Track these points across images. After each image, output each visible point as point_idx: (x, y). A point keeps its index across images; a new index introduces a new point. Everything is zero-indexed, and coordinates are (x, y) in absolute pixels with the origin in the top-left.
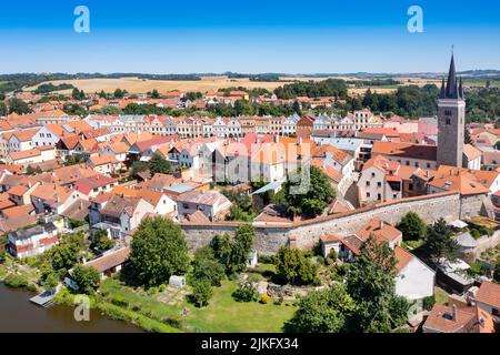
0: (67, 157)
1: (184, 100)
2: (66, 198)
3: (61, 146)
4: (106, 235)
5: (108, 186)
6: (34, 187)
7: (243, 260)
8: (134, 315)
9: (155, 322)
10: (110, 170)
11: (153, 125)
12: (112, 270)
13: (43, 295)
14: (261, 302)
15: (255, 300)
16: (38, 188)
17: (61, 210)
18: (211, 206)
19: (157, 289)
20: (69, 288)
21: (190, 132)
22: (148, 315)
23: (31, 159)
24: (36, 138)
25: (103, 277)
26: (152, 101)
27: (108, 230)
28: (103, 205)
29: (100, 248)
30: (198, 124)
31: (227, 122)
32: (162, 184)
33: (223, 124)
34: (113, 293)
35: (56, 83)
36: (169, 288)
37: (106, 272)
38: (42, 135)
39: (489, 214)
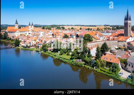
3: (53, 35)
9: (53, 55)
13: (40, 52)
19: (56, 53)
24: (49, 33)
37: (50, 50)
39: (125, 46)
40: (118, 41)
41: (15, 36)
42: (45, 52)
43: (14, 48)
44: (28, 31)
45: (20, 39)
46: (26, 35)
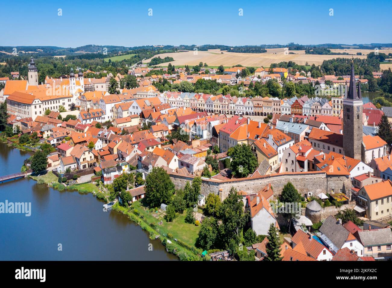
0: (144, 124)
1: (238, 76)
2: (131, 152)
3: (142, 116)
4: (142, 176)
5: (150, 148)
6: (119, 143)
7: (195, 200)
8: (140, 220)
9: (146, 224)
10: (160, 136)
11: (200, 102)
12: (140, 196)
13: (109, 205)
14: (196, 225)
15: (194, 223)
16: (121, 144)
17: (128, 159)
18: (193, 165)
19: (154, 210)
20: (120, 203)
22: (145, 221)
23: (124, 124)
24: (131, 109)
25: (134, 199)
26: (216, 77)
27: (143, 174)
28: (144, 158)
29: (138, 184)
30: (226, 103)
31: (244, 101)
32: (180, 148)
33: (242, 103)
34: (136, 208)
35: (163, 56)
36: (160, 211)
37: (136, 197)
38: (134, 107)
39: (347, 192)
40: (328, 176)
41: (31, 119)
42: (124, 205)
43: (29, 178)
44: (69, 97)
45: (46, 132)
46: (64, 115)
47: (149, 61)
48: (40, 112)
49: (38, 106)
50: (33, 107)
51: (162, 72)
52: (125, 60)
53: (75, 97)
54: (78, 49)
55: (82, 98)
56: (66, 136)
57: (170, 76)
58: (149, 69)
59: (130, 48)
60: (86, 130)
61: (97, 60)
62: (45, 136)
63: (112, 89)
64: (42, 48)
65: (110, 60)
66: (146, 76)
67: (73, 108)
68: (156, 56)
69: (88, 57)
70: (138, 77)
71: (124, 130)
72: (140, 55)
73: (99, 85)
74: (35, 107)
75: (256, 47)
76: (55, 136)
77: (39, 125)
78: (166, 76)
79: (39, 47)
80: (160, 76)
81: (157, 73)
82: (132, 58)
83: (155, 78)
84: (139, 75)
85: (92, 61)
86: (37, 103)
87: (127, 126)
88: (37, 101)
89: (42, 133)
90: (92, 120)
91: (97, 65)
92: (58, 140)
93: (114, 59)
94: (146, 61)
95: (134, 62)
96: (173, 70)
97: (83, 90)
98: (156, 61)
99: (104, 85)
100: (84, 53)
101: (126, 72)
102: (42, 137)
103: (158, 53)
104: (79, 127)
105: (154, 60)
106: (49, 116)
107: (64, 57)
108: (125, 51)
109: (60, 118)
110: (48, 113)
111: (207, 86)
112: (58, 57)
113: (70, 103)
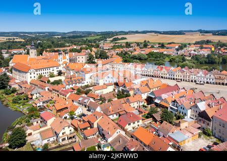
1: (178, 50)
2: (113, 134)
6: (100, 118)
11: (162, 72)
21: (182, 78)
23: (101, 90)
24: (106, 78)
26: (161, 50)
30: (188, 74)
31: (206, 74)
32: (168, 131)
33: (203, 75)
35: (120, 37)
41: (26, 82)
44: (57, 67)
45: (35, 95)
46: (52, 80)
47: (111, 39)
48: (35, 77)
49: (32, 73)
50: (29, 74)
51: (121, 47)
52: (96, 39)
53: (62, 66)
54: (68, 33)
55: (67, 68)
56: (51, 100)
57: (128, 49)
58: (112, 44)
59: (99, 33)
60: (68, 95)
61: (79, 39)
62: (34, 97)
63: (90, 61)
64: (48, 33)
65: (87, 39)
66: (112, 49)
67: (60, 73)
68: (116, 37)
69: (74, 37)
70: (106, 49)
71: (101, 96)
72: (106, 36)
73: (80, 57)
74: (31, 74)
75: (176, 32)
76: (41, 100)
77: (31, 87)
78: (125, 49)
79: (46, 32)
80: (121, 49)
81: (119, 47)
82: (101, 37)
83: (118, 51)
84: (107, 48)
85: (76, 39)
86: (32, 71)
87: (104, 93)
88: (32, 70)
89: (32, 95)
90: (74, 85)
91: (79, 42)
92: (44, 103)
93: (89, 38)
94: (109, 40)
95: (102, 40)
96: (129, 45)
97: (68, 61)
98: (116, 39)
99: (84, 57)
100: (72, 35)
101: (98, 46)
102: (32, 98)
103: (117, 35)
104: (62, 92)
105: (115, 39)
106: (41, 79)
107: (59, 37)
108: (96, 34)
109: (49, 81)
110: (40, 77)
111: (157, 56)
112: (56, 37)
113: (58, 70)
